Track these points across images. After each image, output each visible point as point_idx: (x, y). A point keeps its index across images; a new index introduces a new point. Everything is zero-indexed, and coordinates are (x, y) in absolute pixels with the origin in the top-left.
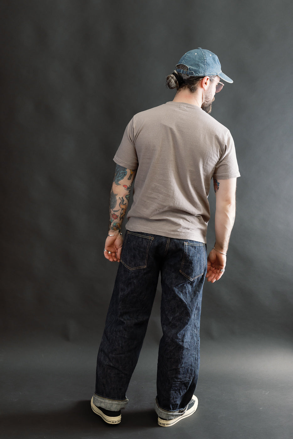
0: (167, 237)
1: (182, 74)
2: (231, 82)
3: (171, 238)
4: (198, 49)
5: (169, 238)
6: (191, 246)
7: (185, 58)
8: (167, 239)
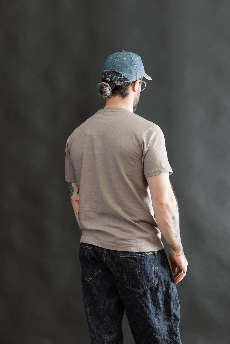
0: (104, 249)
1: (115, 81)
2: (150, 79)
3: (107, 249)
4: (122, 52)
5: (105, 249)
6: (129, 258)
7: (115, 64)
8: (104, 250)
